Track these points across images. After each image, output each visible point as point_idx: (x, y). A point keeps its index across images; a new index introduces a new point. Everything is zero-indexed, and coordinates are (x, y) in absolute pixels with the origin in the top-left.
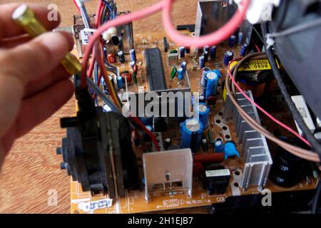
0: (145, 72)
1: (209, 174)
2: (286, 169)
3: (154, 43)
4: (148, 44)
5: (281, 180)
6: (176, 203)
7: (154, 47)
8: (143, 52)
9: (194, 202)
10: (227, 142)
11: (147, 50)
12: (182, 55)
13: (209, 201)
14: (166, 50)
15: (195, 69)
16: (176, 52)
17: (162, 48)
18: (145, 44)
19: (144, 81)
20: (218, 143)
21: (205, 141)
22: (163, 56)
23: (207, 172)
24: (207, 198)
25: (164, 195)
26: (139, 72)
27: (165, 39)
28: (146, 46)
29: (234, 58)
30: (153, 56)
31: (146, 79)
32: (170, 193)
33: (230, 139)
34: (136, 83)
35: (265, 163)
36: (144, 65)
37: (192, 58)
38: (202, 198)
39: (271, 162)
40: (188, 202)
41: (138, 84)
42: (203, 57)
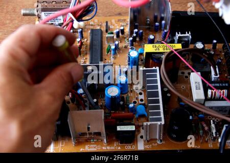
0: (88, 47)
1: (119, 128)
2: (176, 128)
3: (99, 25)
4: (94, 26)
5: (174, 136)
6: (95, 147)
7: (98, 28)
8: (89, 31)
9: (108, 148)
10: (140, 104)
11: (92, 30)
12: (118, 36)
13: (119, 148)
14: (107, 31)
15: (126, 47)
16: (112, 33)
17: (104, 29)
18: (92, 25)
19: (86, 54)
20: (131, 105)
21: (122, 103)
22: (104, 36)
23: (118, 127)
24: (118, 146)
25: (88, 141)
26: (84, 47)
27: (107, 22)
28: (92, 27)
29: (156, 40)
30: (96, 35)
31: (88, 52)
32: (92, 140)
33: (143, 102)
34: (80, 55)
35: (159, 123)
36: (89, 42)
37: (125, 38)
38: (115, 145)
39: (163, 122)
40: (104, 148)
41: (82, 55)
42: (131, 39)
